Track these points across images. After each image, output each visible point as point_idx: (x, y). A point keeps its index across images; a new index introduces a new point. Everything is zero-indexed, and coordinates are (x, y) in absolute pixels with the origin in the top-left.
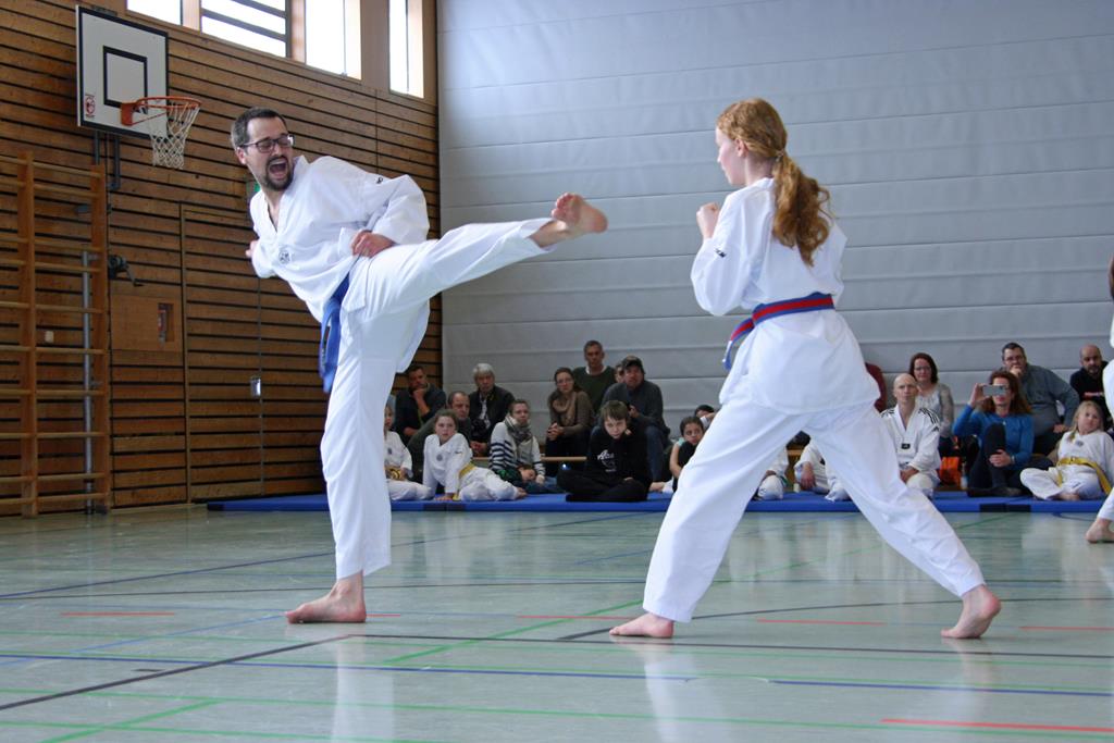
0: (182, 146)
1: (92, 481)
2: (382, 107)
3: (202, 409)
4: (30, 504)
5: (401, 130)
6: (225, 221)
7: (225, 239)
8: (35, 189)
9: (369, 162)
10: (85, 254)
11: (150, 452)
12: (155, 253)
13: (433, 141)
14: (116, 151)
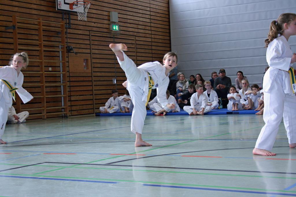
0: (86, 14)
1: (64, 109)
3: (98, 88)
4: (44, 116)
5: (158, 8)
6: (104, 35)
7: (104, 40)
8: (43, 28)
9: (148, 18)
10: (60, 45)
11: (82, 100)
12: (82, 45)
13: (168, 11)
14: (69, 17)
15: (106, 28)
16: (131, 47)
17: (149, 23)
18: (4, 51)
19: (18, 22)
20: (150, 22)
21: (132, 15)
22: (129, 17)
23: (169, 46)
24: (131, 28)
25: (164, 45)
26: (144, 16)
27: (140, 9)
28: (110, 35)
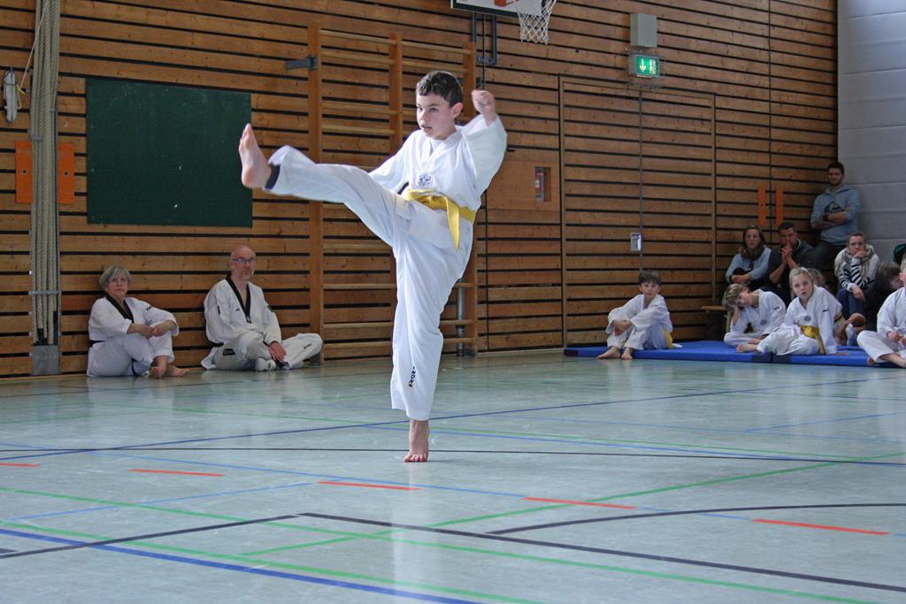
0: (548, 21)
1: (463, 326)
3: (580, 263)
6: (606, 91)
7: (605, 107)
8: (403, 66)
9: (760, 33)
11: (526, 301)
12: (532, 122)
13: (831, 11)
14: (493, 29)
15: (614, 68)
16: (698, 130)
17: (763, 52)
18: (278, 137)
19: (323, 47)
20: (767, 47)
21: (706, 24)
22: (694, 31)
23: (831, 131)
24: (699, 68)
25: (814, 125)
26: (747, 27)
27: (735, 5)
28: (628, 89)
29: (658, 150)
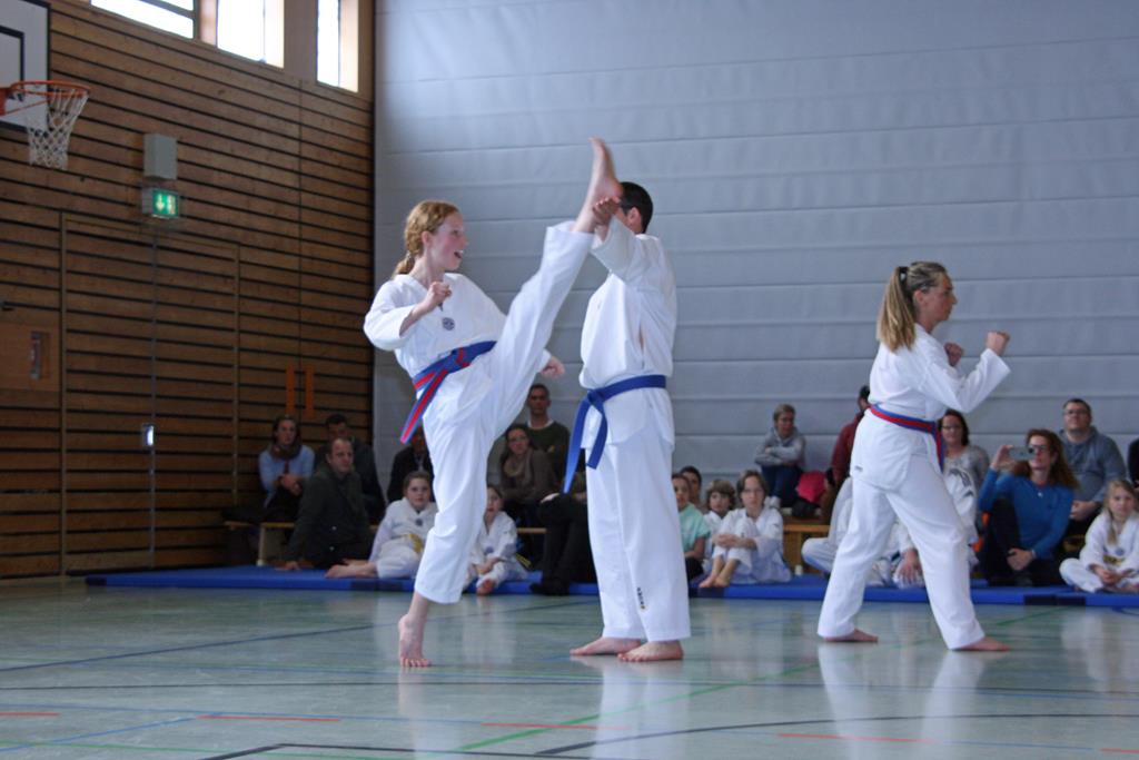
0: (66, 141)
2: (308, 101)
3: (82, 462)
5: (329, 129)
6: (116, 234)
7: (115, 255)
9: (289, 167)
11: (17, 513)
12: (28, 272)
13: (367, 144)
15: (125, 204)
16: (221, 290)
17: (293, 192)
20: (297, 186)
21: (228, 152)
22: (217, 161)
24: (222, 209)
26: (276, 159)
28: (140, 233)
29: (173, 315)
